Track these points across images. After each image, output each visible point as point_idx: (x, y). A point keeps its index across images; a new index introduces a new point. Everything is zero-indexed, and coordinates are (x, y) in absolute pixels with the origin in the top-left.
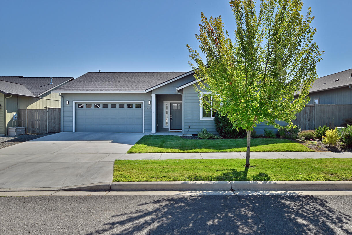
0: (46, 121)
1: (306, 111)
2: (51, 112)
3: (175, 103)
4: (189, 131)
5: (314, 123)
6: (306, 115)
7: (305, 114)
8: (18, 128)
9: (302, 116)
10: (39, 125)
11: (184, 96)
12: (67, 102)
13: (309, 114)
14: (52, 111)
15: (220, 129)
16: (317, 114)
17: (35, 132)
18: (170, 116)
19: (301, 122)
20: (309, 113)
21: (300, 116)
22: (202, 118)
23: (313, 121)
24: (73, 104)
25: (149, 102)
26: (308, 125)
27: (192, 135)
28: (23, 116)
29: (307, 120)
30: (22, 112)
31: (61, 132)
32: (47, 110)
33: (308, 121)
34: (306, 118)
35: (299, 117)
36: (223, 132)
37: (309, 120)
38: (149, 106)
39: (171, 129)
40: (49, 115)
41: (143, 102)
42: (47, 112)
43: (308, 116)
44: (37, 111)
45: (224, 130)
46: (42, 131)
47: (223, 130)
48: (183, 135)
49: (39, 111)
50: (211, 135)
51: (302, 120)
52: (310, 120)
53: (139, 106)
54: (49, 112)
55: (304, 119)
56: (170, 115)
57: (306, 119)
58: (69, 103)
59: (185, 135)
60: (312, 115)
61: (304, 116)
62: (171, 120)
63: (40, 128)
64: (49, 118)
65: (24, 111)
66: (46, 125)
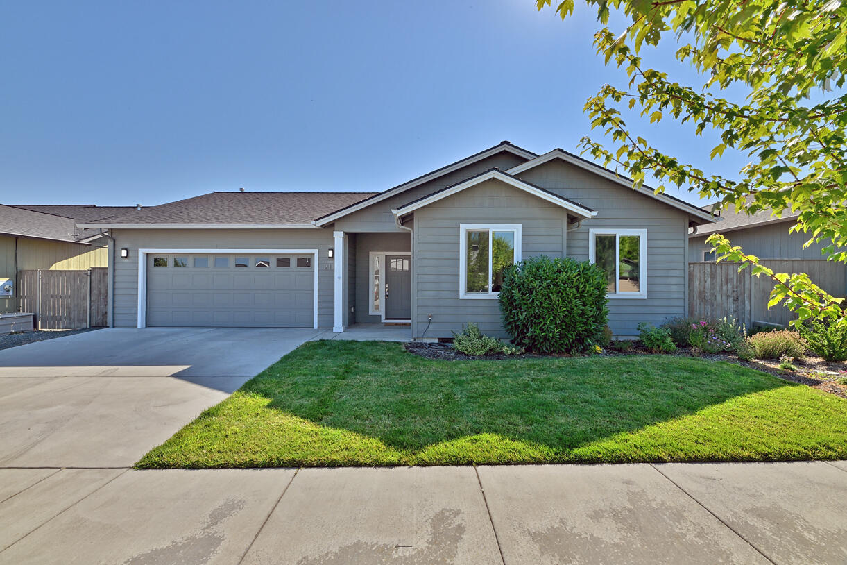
0: (84, 299)
1: (729, 277)
2: (98, 275)
3: (396, 257)
4: (429, 329)
5: (748, 308)
6: (730, 286)
7: (727, 283)
8: (19, 314)
9: (718, 288)
10: (69, 308)
11: (414, 235)
12: (124, 253)
13: (735, 283)
14: (100, 273)
15: (517, 327)
16: (756, 284)
17: (59, 324)
18: (386, 288)
19: (715, 304)
20: (735, 280)
21: (714, 289)
22: (463, 294)
23: (747, 302)
24: (138, 257)
25: (331, 252)
26: (734, 311)
27: (436, 341)
28: (30, 286)
29: (731, 300)
30: (27, 278)
31: (108, 327)
32: (89, 272)
33: (734, 300)
34: (729, 293)
35: (712, 291)
36: (529, 334)
37: (736, 300)
38: (331, 262)
39: (386, 319)
40: (93, 284)
41: (316, 252)
42: (89, 277)
43: (733, 288)
44: (63, 274)
45: (530, 329)
46: (76, 322)
47: (528, 330)
48: (412, 340)
49: (68, 274)
50: (492, 343)
51: (719, 298)
52: (740, 298)
53: (305, 262)
54: (93, 277)
55: (724, 297)
56: (386, 284)
57: (728, 296)
58: (130, 254)
59: (417, 341)
60: (744, 285)
61: (724, 288)
62: (386, 296)
63: (72, 316)
64: (94, 292)
65: (33, 274)
66: (85, 309)
